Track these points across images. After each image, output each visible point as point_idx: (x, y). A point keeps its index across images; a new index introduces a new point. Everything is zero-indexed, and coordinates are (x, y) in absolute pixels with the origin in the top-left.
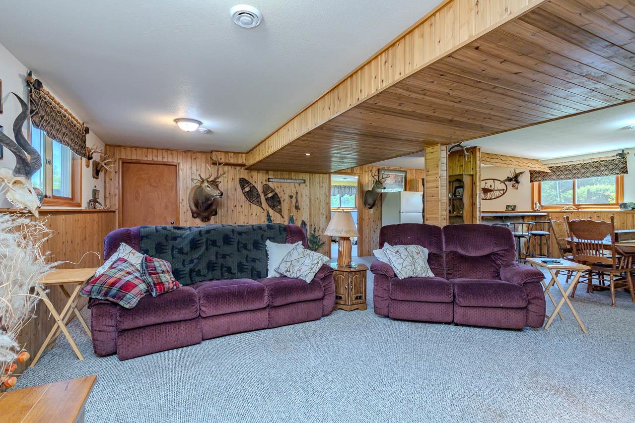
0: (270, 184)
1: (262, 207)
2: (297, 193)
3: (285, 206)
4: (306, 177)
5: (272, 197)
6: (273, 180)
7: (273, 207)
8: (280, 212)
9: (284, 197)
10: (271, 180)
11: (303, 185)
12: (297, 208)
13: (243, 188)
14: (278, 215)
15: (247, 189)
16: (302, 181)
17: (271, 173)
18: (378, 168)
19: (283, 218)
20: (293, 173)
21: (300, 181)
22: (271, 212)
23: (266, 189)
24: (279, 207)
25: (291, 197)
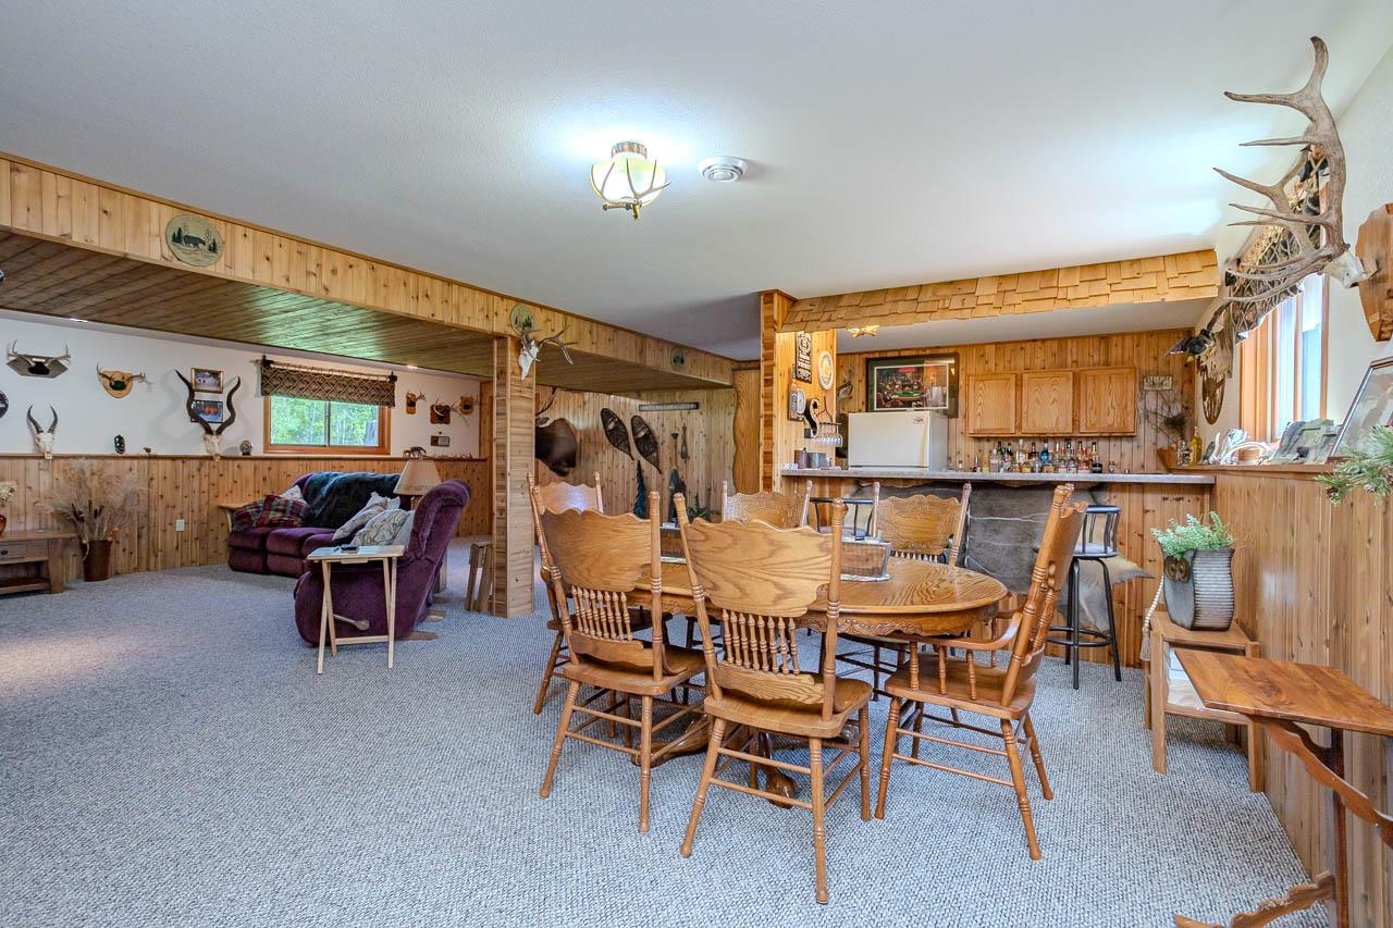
0: (643, 415)
1: (630, 455)
2: (685, 429)
3: (665, 452)
4: (700, 396)
5: (645, 438)
6: (646, 408)
7: (645, 454)
8: (656, 464)
9: (663, 435)
10: (643, 408)
11: (695, 413)
12: (685, 456)
13: (605, 424)
14: (654, 469)
15: (611, 426)
16: (692, 406)
17: (644, 395)
19: (661, 473)
20: (678, 394)
21: (688, 406)
22: (644, 462)
23: (637, 422)
24: (655, 454)
25: (675, 436)
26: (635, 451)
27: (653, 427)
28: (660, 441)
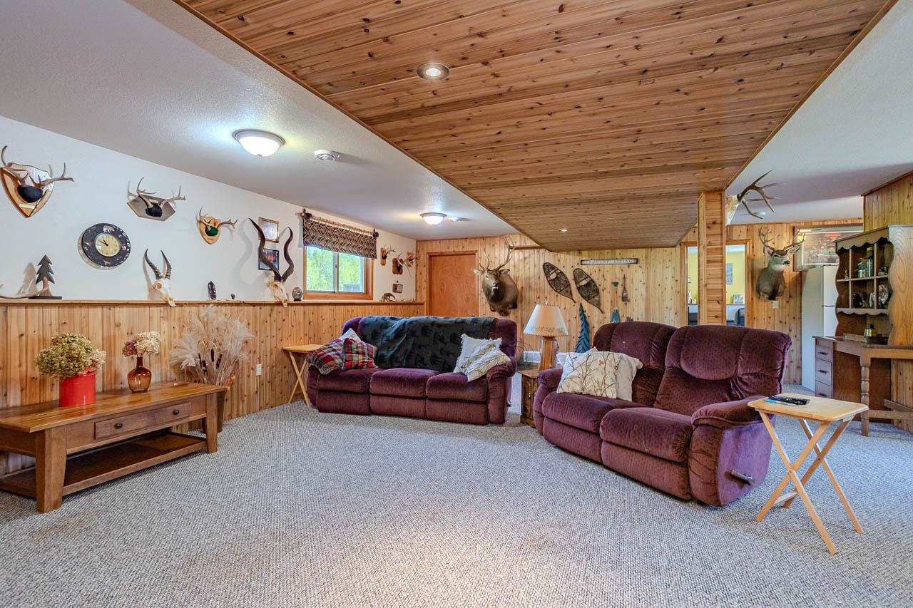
0: (584, 268)
1: (572, 299)
2: (624, 278)
3: (606, 297)
4: (640, 253)
5: (587, 285)
6: (588, 262)
7: (587, 298)
8: (598, 305)
9: (605, 285)
10: (585, 262)
11: (634, 267)
12: (625, 299)
13: (547, 275)
14: (596, 309)
15: (553, 276)
16: (633, 261)
17: (585, 253)
18: (792, 225)
19: (602, 312)
20: (618, 251)
21: (629, 261)
22: (586, 305)
23: (579, 274)
24: (597, 298)
25: (616, 284)
26: (576, 295)
27: (594, 277)
28: (601, 289)
